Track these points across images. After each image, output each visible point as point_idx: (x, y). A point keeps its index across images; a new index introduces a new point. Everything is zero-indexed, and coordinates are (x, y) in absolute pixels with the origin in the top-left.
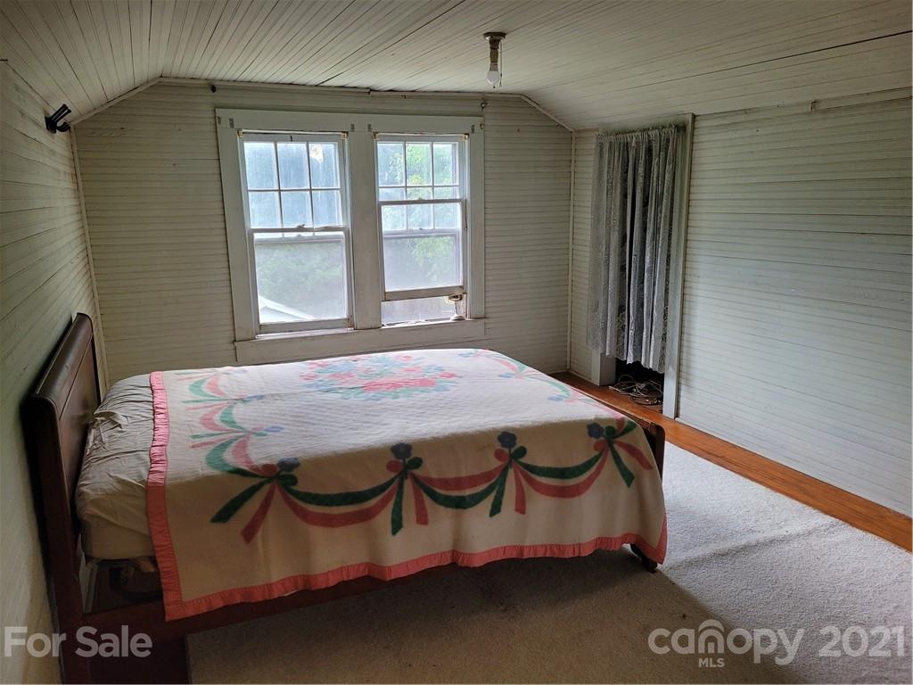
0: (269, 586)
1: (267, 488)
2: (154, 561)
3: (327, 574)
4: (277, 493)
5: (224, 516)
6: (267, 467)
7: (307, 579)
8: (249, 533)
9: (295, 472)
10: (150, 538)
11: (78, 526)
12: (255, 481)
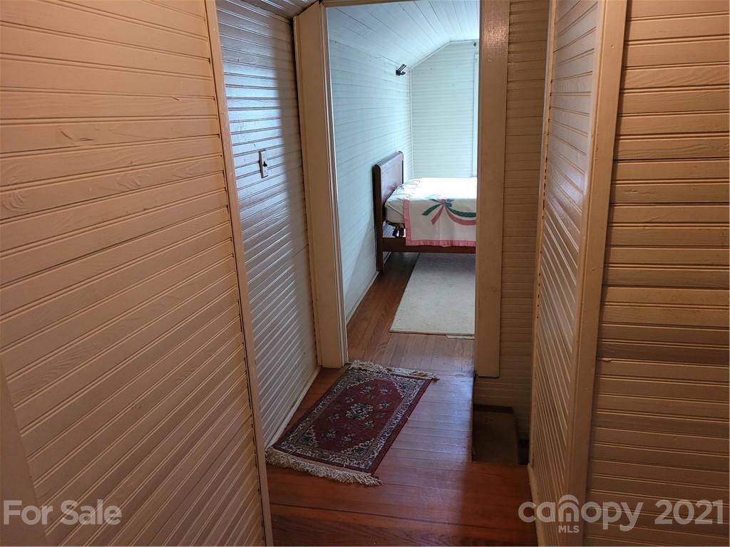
0: (439, 241)
1: (441, 206)
2: (404, 225)
3: (459, 241)
4: (444, 209)
5: (426, 213)
6: (443, 200)
7: (452, 241)
8: (434, 221)
9: (452, 203)
10: (403, 216)
11: (384, 210)
12: (438, 203)
